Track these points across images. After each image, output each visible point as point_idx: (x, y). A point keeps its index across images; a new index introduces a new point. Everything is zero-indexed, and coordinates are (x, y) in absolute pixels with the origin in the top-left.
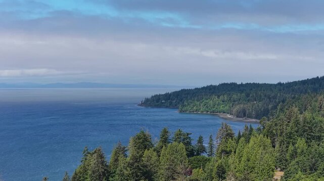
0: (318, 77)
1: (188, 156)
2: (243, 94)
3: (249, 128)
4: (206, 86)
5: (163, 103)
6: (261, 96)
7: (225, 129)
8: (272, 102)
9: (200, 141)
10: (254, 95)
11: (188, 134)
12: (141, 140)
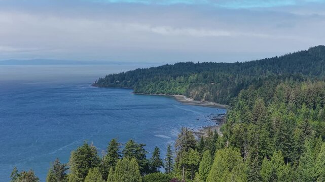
0: (277, 57)
1: (142, 172)
2: (201, 75)
3: (214, 134)
4: (161, 65)
5: (117, 83)
6: (219, 77)
7: (185, 136)
8: (231, 83)
9: (157, 153)
10: (212, 76)
11: (141, 146)
12: (84, 156)
